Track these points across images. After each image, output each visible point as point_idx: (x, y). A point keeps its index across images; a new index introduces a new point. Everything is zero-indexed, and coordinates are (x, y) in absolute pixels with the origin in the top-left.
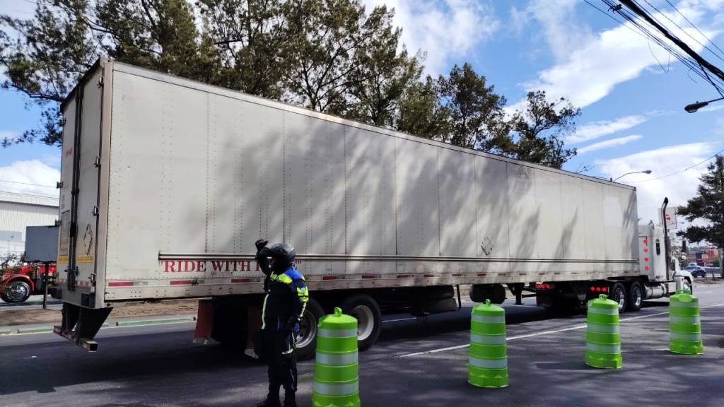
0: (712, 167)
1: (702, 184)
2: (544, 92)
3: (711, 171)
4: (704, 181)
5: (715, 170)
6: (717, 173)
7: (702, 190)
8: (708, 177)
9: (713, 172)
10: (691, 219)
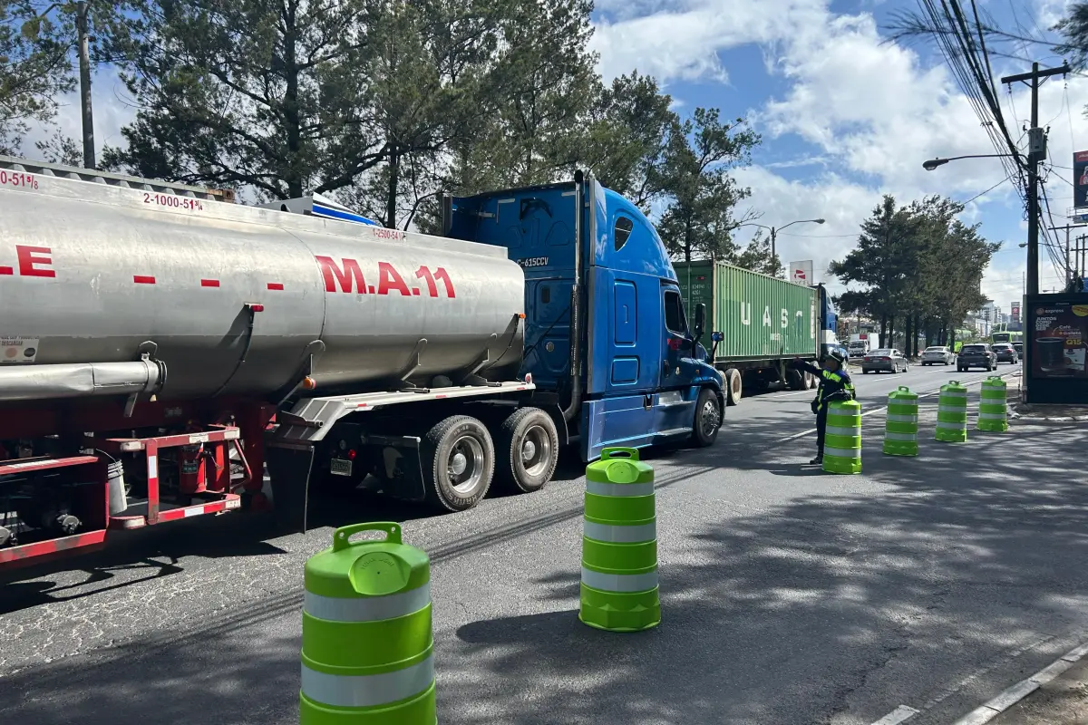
0: (879, 212)
1: (864, 233)
2: (718, 110)
3: (876, 217)
4: (866, 229)
5: (882, 216)
6: (883, 219)
7: (864, 242)
8: (872, 225)
9: (879, 218)
10: (846, 281)
